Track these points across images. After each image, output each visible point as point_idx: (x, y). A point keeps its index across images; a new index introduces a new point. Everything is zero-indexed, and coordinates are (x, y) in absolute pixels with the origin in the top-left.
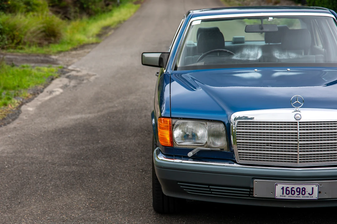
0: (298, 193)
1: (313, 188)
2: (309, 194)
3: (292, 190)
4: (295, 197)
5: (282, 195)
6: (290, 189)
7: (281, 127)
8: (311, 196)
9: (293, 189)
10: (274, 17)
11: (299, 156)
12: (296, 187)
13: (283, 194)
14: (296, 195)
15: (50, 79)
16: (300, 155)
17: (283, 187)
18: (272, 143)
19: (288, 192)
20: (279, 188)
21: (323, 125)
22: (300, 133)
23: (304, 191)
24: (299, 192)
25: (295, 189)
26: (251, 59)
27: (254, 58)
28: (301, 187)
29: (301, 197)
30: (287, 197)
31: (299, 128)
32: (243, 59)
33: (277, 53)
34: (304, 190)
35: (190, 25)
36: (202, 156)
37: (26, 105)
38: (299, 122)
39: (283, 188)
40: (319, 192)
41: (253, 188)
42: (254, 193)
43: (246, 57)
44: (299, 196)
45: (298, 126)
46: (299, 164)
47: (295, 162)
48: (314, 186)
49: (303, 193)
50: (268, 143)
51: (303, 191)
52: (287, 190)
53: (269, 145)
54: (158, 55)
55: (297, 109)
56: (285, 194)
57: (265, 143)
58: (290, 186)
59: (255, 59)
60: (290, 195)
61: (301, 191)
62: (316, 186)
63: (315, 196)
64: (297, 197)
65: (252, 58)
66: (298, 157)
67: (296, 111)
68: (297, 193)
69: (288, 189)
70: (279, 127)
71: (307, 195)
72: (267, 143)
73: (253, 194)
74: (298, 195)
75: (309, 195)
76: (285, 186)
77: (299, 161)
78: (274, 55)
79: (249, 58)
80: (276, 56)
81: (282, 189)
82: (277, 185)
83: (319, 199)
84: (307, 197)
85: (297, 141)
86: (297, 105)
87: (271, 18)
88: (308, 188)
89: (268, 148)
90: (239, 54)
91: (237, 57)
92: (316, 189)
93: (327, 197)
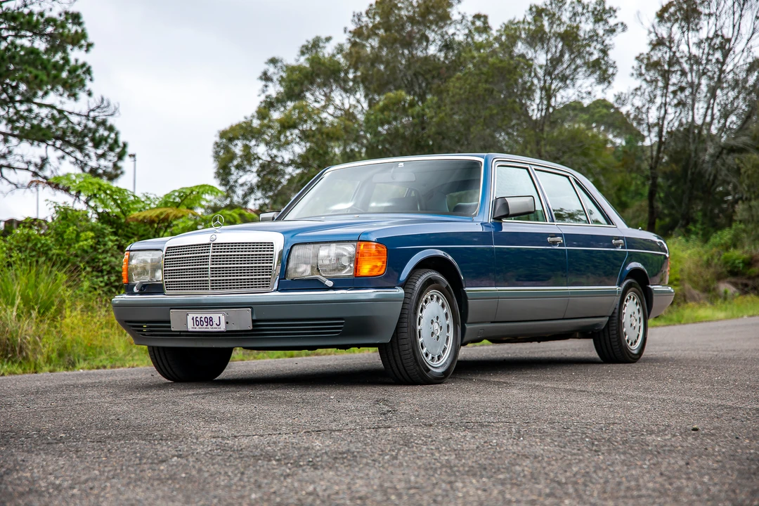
0: (207, 324)
1: (219, 317)
2: (217, 324)
3: (201, 321)
4: (204, 328)
5: (193, 326)
6: (198, 319)
7: (196, 250)
8: (219, 327)
9: (201, 319)
11: (209, 282)
12: (204, 316)
14: (204, 326)
16: (211, 281)
17: (193, 317)
18: (190, 269)
19: (197, 323)
20: (190, 318)
21: (237, 247)
22: (211, 256)
23: (212, 321)
24: (207, 322)
25: (203, 319)
28: (208, 316)
29: (210, 329)
30: (198, 329)
31: (211, 251)
34: (211, 319)
38: (213, 244)
39: (193, 319)
40: (227, 323)
41: (169, 321)
42: (172, 325)
44: (208, 327)
45: (211, 248)
46: (210, 292)
47: (206, 289)
48: (221, 315)
49: (211, 323)
51: (210, 321)
52: (197, 321)
56: (195, 326)
58: (199, 316)
60: (200, 326)
62: (223, 315)
63: (223, 328)
64: (206, 328)
68: (205, 324)
71: (215, 326)
72: (186, 269)
73: (170, 329)
74: (206, 326)
75: (217, 326)
76: (195, 316)
77: (210, 288)
82: (188, 315)
83: (227, 331)
84: (215, 328)
85: (208, 264)
88: (215, 317)
89: (187, 275)
92: (223, 319)
93: (235, 328)
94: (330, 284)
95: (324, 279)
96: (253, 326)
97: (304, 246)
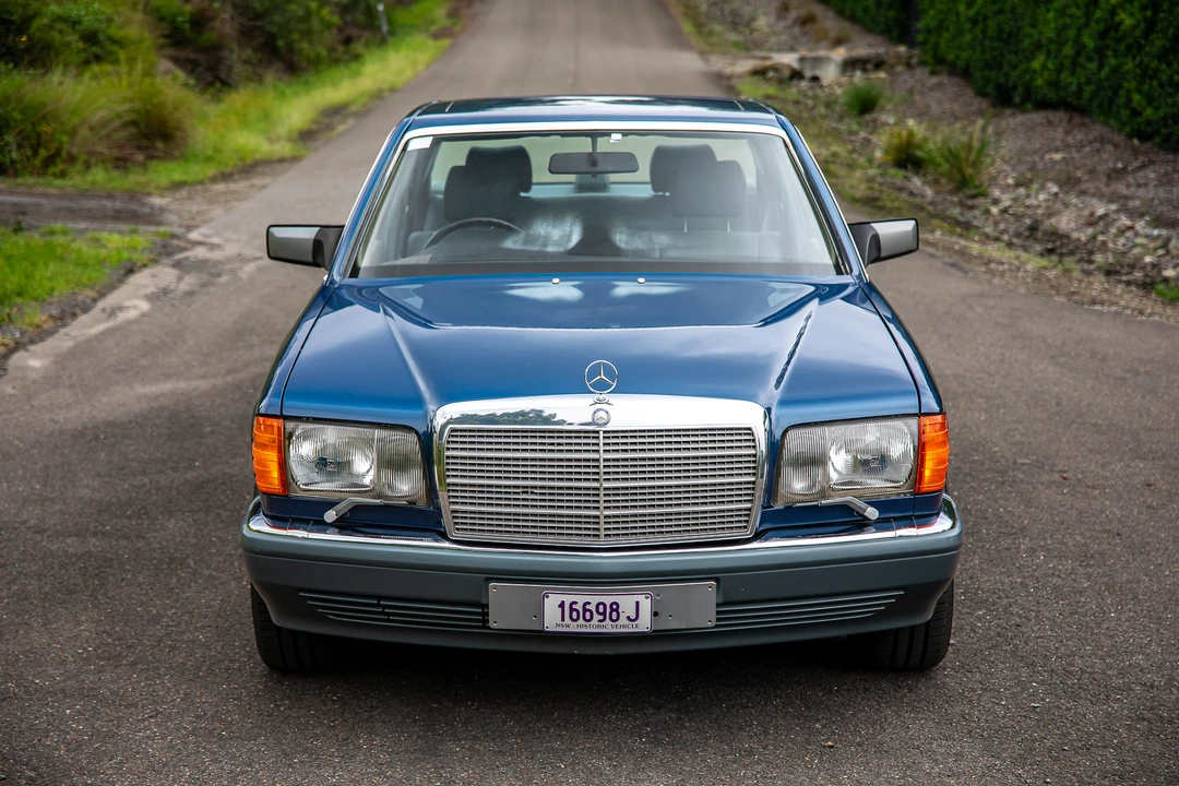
0: (601, 617)
1: (637, 603)
2: (628, 618)
3: (585, 610)
4: (594, 626)
5: (559, 622)
6: (579, 607)
7: (559, 444)
8: (634, 623)
9: (588, 607)
10: (625, 133)
11: (602, 520)
12: (595, 600)
13: (563, 620)
14: (595, 621)
15: (122, 272)
16: (606, 517)
17: (563, 602)
18: (535, 487)
19: (575, 614)
20: (552, 603)
21: (665, 439)
22: (605, 460)
23: (617, 610)
24: (604, 614)
25: (592, 607)
26: (550, 249)
27: (560, 245)
28: (608, 600)
29: (608, 627)
30: (573, 627)
31: (602, 448)
32: (530, 248)
33: (621, 233)
34: (615, 607)
35: (404, 149)
36: (359, 519)
37: (27, 351)
38: (604, 432)
39: (562, 605)
40: (656, 614)
41: (487, 606)
42: (491, 618)
43: (539, 243)
44: (604, 623)
45: (602, 441)
46: (603, 542)
47: (594, 535)
48: (640, 597)
49: (614, 615)
50: (527, 487)
51: (612, 610)
52: (572, 610)
53: (530, 490)
54: (309, 234)
55: (601, 397)
56: (567, 620)
57: (518, 487)
58: (581, 599)
59: (561, 249)
60: (581, 621)
61: (608, 610)
62: (647, 598)
63: (645, 624)
64: (599, 626)
65: (553, 245)
66: (602, 523)
67: (599, 402)
68: (597, 617)
69: (574, 606)
70: (553, 444)
71: (623, 620)
72: (523, 487)
73: (486, 621)
74: (600, 621)
75: (628, 622)
76: (568, 599)
77: (603, 533)
78: (613, 237)
79: (546, 245)
80: (618, 243)
81: (559, 606)
82: (548, 597)
83: (654, 631)
84: (622, 626)
85: (598, 480)
86: (601, 387)
87: (616, 137)
88: (627, 603)
89: (527, 500)
90: (521, 236)
91: (516, 242)
92: (646, 606)
93: (673, 625)
94: (872, 513)
96: (718, 620)
97: (807, 430)
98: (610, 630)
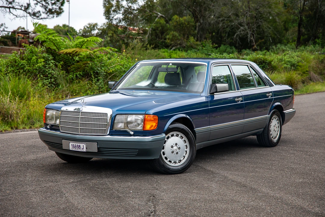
4: (77, 150)
6: (74, 145)
8: (83, 150)
10: (173, 63)
14: (77, 149)
16: (80, 129)
20: (71, 144)
21: (92, 114)
22: (81, 117)
23: (80, 147)
25: (76, 146)
28: (79, 144)
30: (74, 150)
38: (81, 112)
40: (87, 148)
41: (62, 144)
42: (63, 146)
45: (80, 114)
46: (80, 133)
51: (79, 147)
52: (73, 146)
56: (73, 148)
60: (75, 148)
62: (85, 145)
63: (85, 150)
67: (83, 106)
70: (74, 114)
71: (81, 149)
72: (70, 122)
73: (62, 148)
77: (79, 132)
83: (87, 152)
85: (79, 121)
88: (82, 145)
89: (70, 124)
93: (90, 151)
94: (132, 133)
95: (129, 131)
96: (98, 150)
97: (121, 115)
98: (79, 151)
